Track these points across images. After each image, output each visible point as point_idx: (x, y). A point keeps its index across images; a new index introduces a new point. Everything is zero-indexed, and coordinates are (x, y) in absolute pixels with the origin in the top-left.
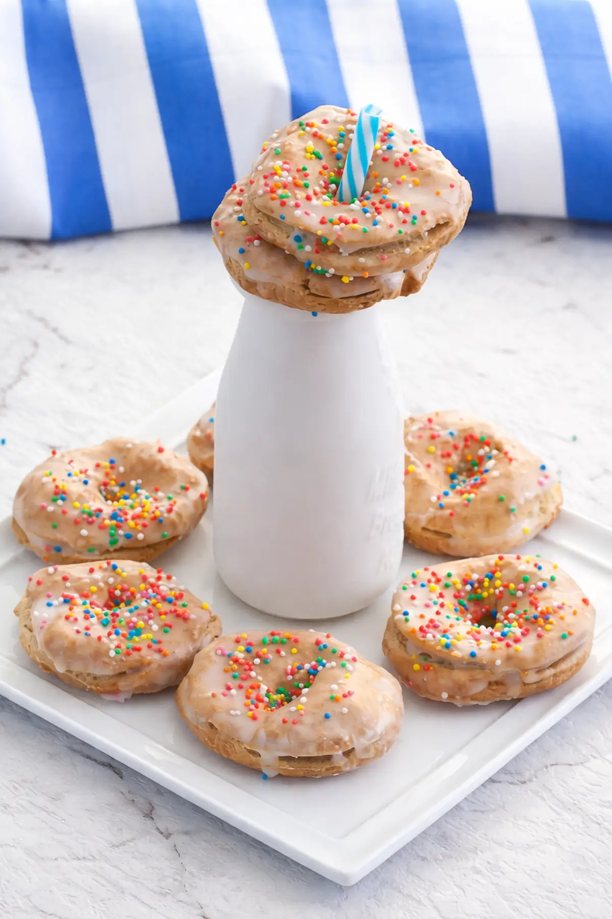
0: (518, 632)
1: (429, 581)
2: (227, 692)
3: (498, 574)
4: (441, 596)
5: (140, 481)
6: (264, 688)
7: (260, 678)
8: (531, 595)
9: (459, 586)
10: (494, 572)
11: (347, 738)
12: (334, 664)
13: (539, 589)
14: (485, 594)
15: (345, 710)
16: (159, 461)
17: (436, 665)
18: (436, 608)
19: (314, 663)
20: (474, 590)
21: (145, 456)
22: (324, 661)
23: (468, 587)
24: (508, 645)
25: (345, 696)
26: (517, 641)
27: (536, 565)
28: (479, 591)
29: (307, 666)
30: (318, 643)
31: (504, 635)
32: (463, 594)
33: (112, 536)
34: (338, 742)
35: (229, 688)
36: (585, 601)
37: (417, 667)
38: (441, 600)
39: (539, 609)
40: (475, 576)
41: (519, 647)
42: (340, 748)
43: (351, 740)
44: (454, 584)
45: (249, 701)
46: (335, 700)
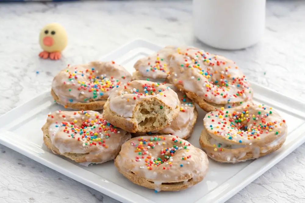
0: (258, 132)
1: (219, 114)
2: (137, 160)
3: (247, 112)
4: (224, 119)
5: (105, 75)
6: (153, 158)
7: (151, 154)
8: (262, 119)
9: (231, 117)
10: (245, 111)
11: (189, 174)
12: (182, 148)
13: (266, 117)
14: (242, 120)
15: (189, 163)
16: (113, 67)
17: (224, 148)
18: (223, 124)
19: (173, 148)
20: (237, 119)
21: (107, 65)
22: (177, 147)
23: (235, 117)
24: (255, 137)
25: (188, 158)
26: (258, 135)
27: (263, 108)
28: (239, 119)
29: (170, 149)
30: (173, 140)
31: (253, 134)
32: (233, 120)
33: (94, 94)
34: (186, 175)
35: (138, 158)
36: (284, 121)
37: (216, 149)
38: (224, 121)
39: (266, 123)
40: (238, 113)
41: (259, 138)
42: (187, 178)
43: (191, 175)
44: (229, 116)
45: (147, 163)
46: (184, 159)
